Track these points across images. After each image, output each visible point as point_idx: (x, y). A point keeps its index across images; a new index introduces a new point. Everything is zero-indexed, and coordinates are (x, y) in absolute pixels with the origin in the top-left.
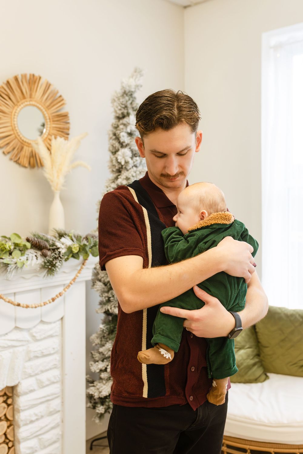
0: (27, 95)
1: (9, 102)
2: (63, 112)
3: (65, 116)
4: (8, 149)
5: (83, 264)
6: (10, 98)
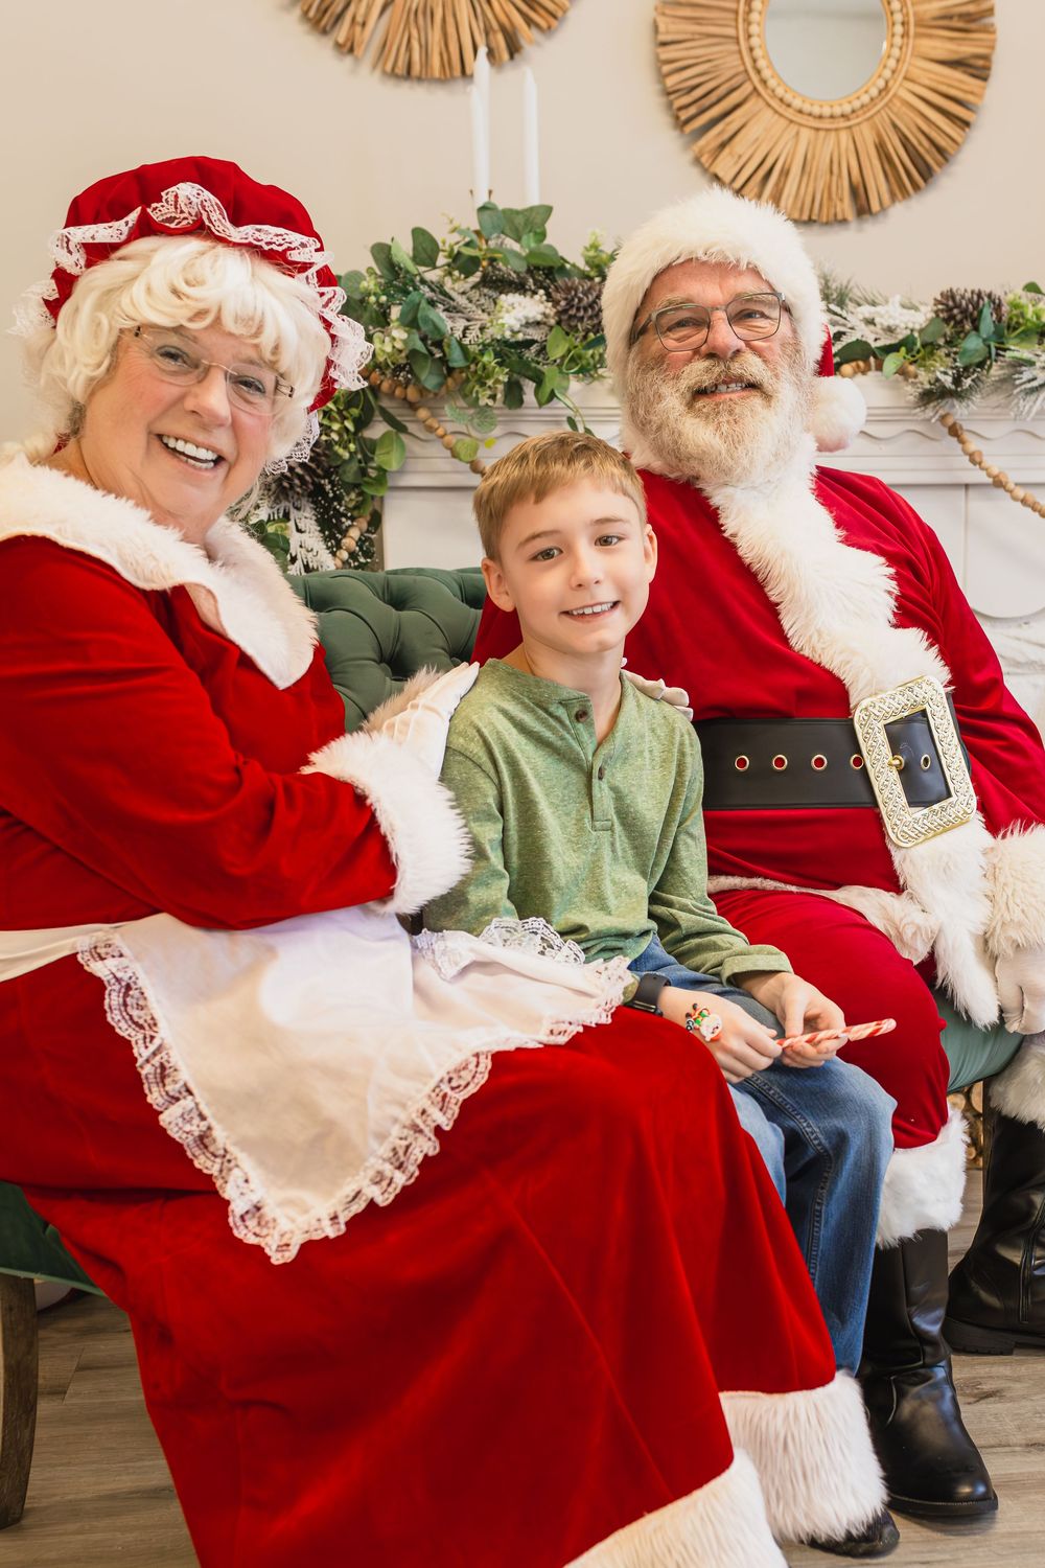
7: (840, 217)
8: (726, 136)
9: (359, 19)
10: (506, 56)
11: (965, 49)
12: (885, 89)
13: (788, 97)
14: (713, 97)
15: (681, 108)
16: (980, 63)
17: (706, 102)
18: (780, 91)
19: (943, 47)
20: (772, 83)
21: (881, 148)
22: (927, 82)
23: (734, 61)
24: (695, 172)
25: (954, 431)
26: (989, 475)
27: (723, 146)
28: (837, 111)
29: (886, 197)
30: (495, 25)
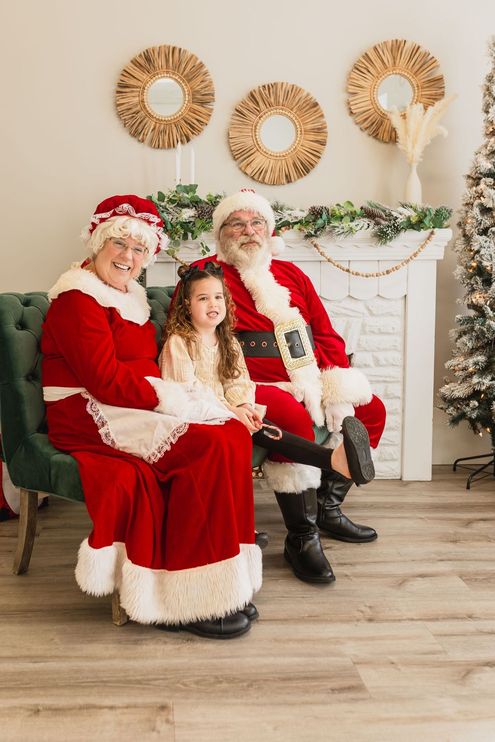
0: (390, 64)
1: (368, 76)
2: (437, 74)
3: (440, 79)
4: (366, 124)
5: (428, 239)
6: (369, 71)
7: (282, 183)
8: (249, 162)
9: (145, 134)
10: (186, 142)
11: (319, 138)
12: (296, 148)
13: (267, 152)
14: (245, 152)
15: (236, 155)
16: (323, 141)
17: (243, 153)
18: (265, 150)
19: (312, 137)
20: (262, 148)
21: (294, 164)
22: (307, 146)
23: (252, 142)
24: (239, 172)
25: (315, 246)
26: (326, 258)
27: (248, 165)
28: (282, 155)
29: (296, 177)
30: (183, 135)
